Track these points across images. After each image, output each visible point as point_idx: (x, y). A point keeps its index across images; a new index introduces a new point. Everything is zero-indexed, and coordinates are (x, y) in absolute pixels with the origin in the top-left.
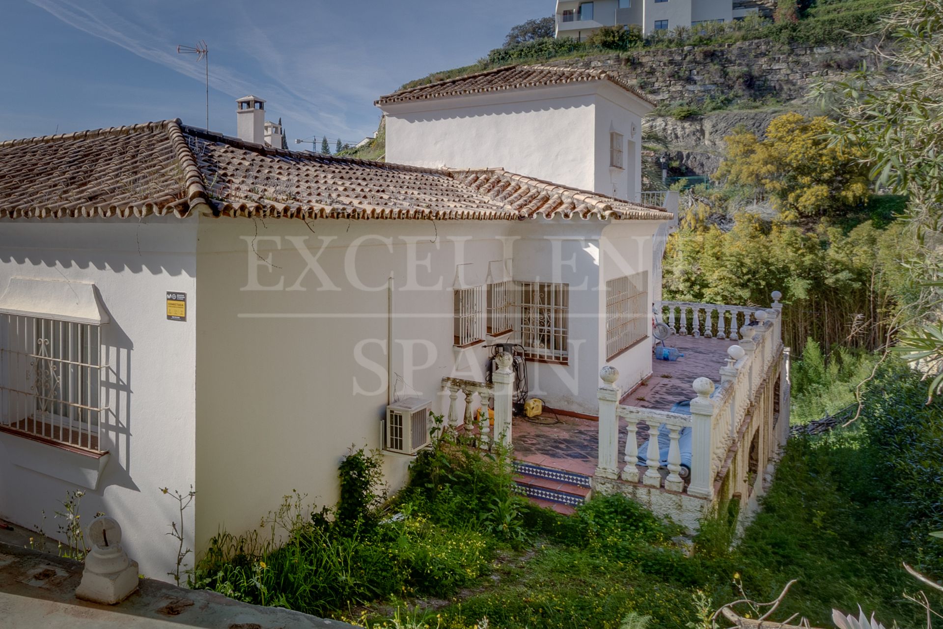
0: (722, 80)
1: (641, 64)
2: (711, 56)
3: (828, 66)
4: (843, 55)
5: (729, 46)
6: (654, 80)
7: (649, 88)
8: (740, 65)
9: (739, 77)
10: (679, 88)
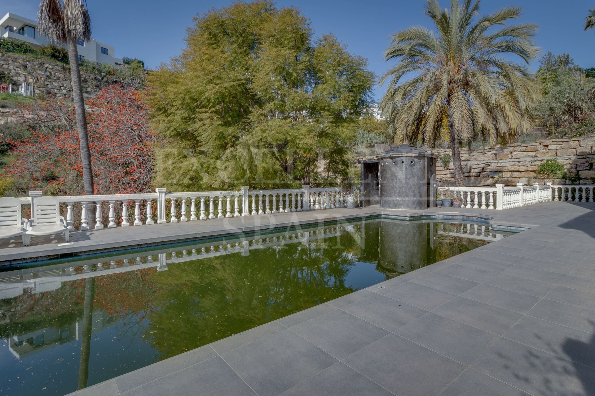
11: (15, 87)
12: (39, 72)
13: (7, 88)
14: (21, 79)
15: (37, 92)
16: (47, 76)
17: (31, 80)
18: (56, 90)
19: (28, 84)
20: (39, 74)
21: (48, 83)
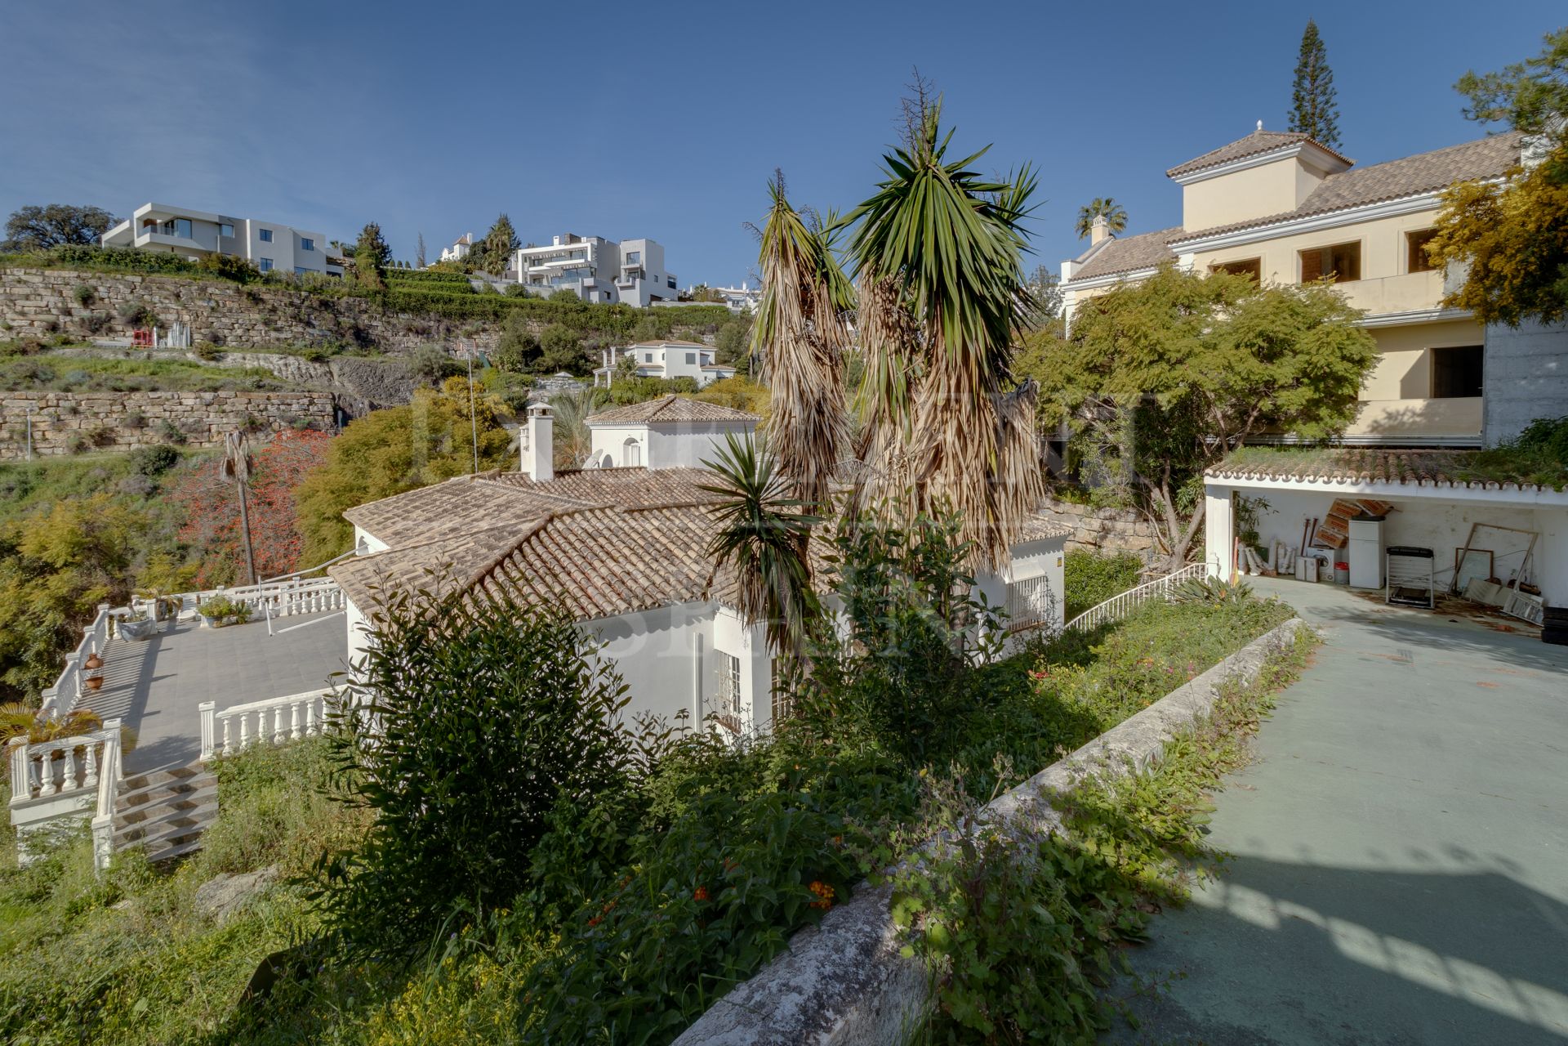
0: (336, 328)
1: (262, 300)
2: (325, 305)
3: (410, 330)
4: (419, 323)
5: (338, 299)
6: (276, 318)
7: (273, 326)
8: (348, 317)
9: (348, 328)
10: (301, 330)
11: (162, 332)
12: (200, 303)
13: (150, 335)
14: (172, 317)
15: (196, 336)
16: (212, 309)
17: (186, 318)
18: (226, 331)
19: (183, 324)
20: (199, 307)
21: (213, 320)
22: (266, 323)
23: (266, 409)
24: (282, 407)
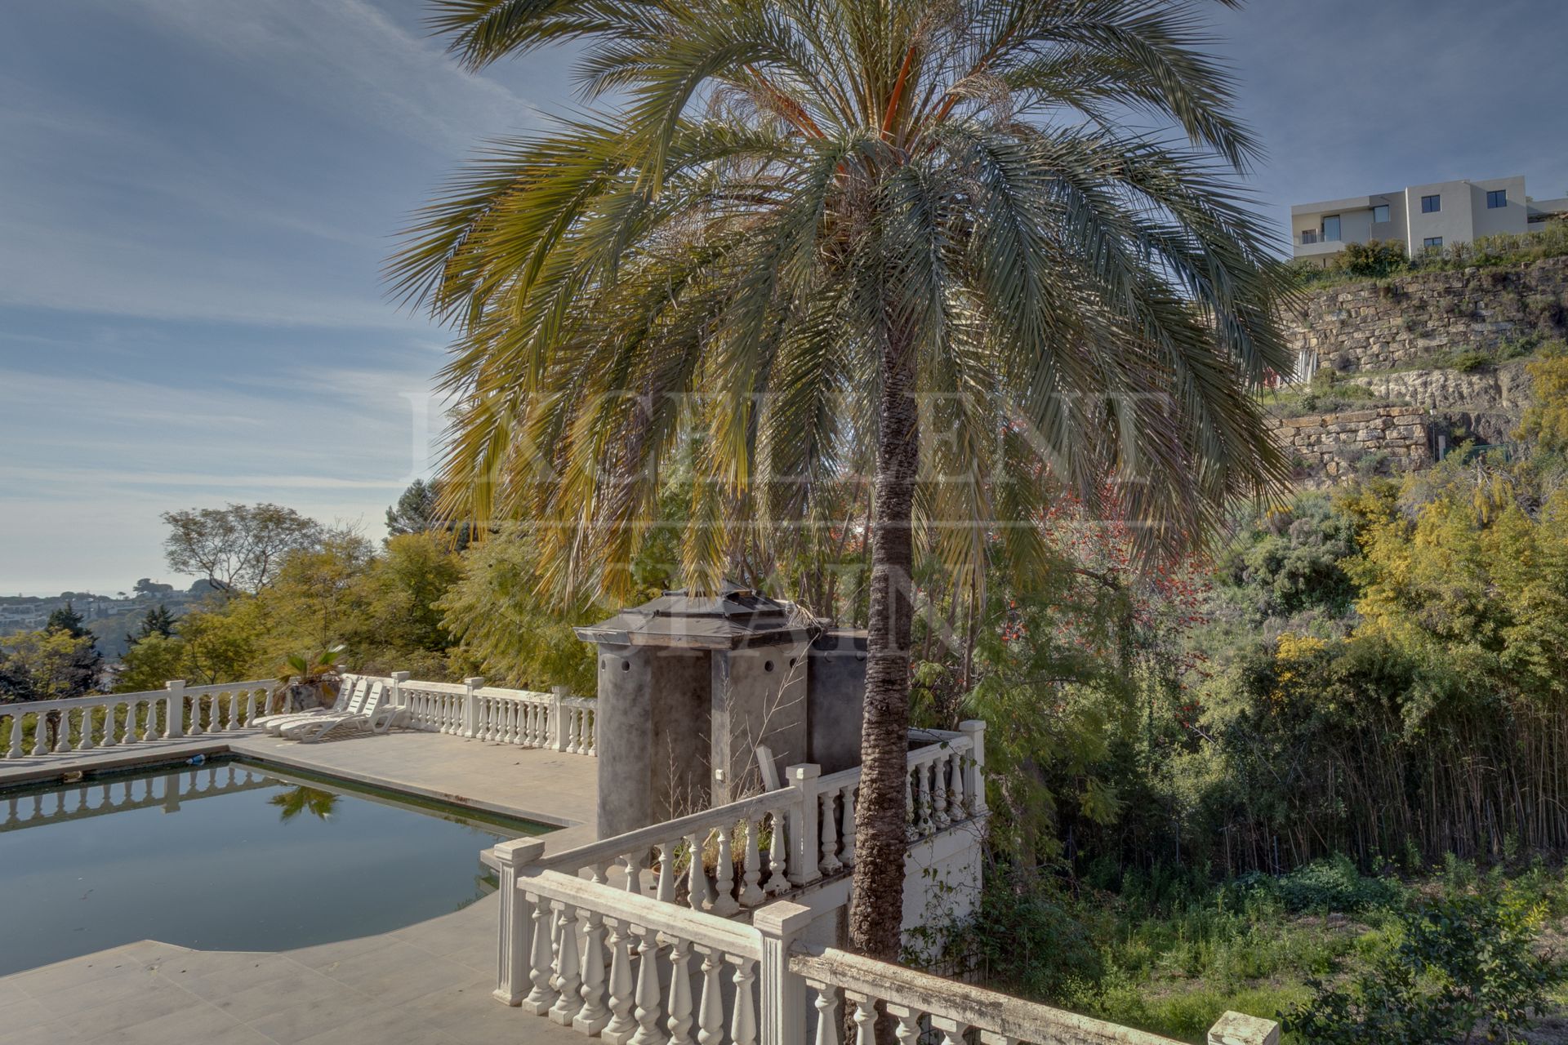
0: (1520, 315)
1: (1407, 296)
2: (1502, 280)
5: (1527, 266)
6: (1426, 317)
7: (1420, 329)
8: (1543, 292)
9: (1543, 310)
10: (1461, 328)
12: (1328, 318)
14: (1298, 345)
15: (1323, 364)
16: (1343, 322)
17: (1314, 342)
18: (1359, 351)
19: (1310, 352)
20: (1328, 324)
21: (1344, 338)
22: (1410, 329)
23: (1319, 441)
24: (1343, 436)
